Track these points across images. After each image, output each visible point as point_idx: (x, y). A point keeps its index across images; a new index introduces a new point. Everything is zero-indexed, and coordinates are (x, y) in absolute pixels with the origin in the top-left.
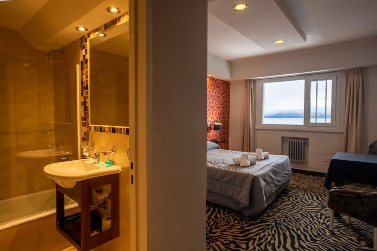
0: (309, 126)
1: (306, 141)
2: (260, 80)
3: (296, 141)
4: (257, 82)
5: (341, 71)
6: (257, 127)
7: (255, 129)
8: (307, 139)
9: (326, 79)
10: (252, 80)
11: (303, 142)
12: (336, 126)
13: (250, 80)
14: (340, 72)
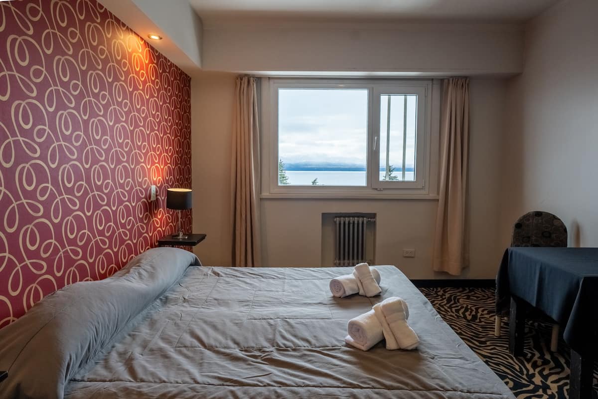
0: (376, 189)
1: (370, 219)
2: (272, 82)
3: (351, 222)
4: (265, 84)
5: (432, 79)
6: (265, 194)
7: (261, 199)
8: (374, 216)
9: (405, 93)
10: (254, 76)
11: (365, 222)
12: (423, 188)
13: (249, 76)
14: (430, 83)
